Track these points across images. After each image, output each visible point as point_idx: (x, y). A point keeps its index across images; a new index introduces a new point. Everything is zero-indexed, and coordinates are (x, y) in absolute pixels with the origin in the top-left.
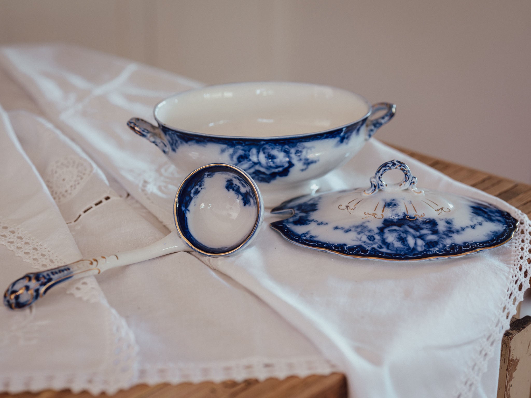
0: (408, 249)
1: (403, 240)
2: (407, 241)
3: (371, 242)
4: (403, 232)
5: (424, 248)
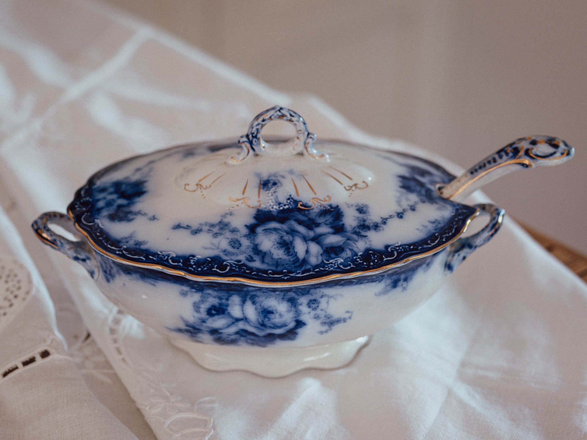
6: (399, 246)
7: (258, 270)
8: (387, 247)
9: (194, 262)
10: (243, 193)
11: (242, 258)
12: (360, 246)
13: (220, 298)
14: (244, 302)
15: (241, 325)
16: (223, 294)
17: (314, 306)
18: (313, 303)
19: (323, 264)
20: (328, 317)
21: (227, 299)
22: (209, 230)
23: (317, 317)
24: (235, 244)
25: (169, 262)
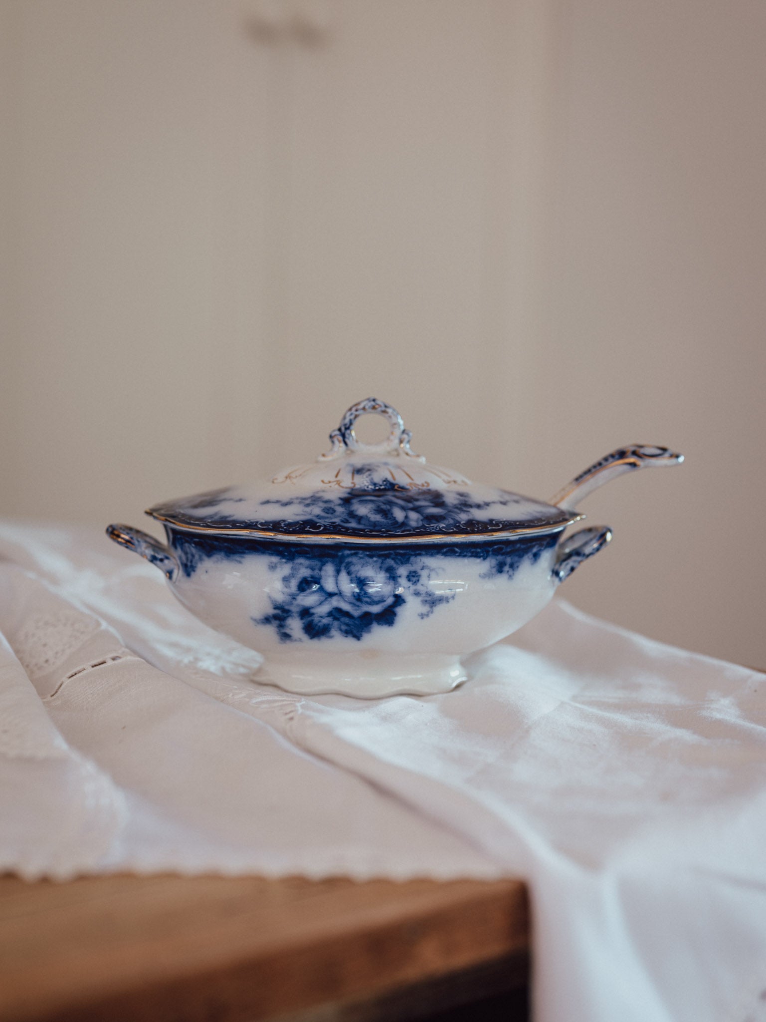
0: (393, 524)
1: (386, 513)
2: (392, 514)
3: (329, 515)
4: (385, 504)
5: (421, 523)
6: (504, 521)
7: (354, 529)
8: (491, 521)
9: (284, 525)
10: (336, 476)
11: (337, 521)
12: (463, 517)
13: (313, 569)
14: (338, 572)
15: (335, 602)
16: (315, 563)
17: (414, 579)
18: (413, 577)
19: (423, 526)
20: (429, 594)
21: (320, 569)
22: (300, 502)
23: (417, 594)
24: (330, 511)
25: (258, 527)
